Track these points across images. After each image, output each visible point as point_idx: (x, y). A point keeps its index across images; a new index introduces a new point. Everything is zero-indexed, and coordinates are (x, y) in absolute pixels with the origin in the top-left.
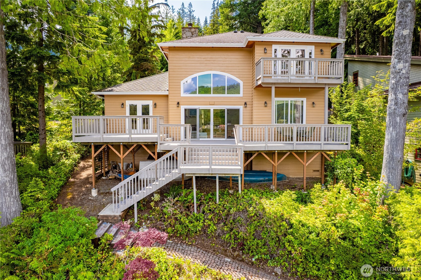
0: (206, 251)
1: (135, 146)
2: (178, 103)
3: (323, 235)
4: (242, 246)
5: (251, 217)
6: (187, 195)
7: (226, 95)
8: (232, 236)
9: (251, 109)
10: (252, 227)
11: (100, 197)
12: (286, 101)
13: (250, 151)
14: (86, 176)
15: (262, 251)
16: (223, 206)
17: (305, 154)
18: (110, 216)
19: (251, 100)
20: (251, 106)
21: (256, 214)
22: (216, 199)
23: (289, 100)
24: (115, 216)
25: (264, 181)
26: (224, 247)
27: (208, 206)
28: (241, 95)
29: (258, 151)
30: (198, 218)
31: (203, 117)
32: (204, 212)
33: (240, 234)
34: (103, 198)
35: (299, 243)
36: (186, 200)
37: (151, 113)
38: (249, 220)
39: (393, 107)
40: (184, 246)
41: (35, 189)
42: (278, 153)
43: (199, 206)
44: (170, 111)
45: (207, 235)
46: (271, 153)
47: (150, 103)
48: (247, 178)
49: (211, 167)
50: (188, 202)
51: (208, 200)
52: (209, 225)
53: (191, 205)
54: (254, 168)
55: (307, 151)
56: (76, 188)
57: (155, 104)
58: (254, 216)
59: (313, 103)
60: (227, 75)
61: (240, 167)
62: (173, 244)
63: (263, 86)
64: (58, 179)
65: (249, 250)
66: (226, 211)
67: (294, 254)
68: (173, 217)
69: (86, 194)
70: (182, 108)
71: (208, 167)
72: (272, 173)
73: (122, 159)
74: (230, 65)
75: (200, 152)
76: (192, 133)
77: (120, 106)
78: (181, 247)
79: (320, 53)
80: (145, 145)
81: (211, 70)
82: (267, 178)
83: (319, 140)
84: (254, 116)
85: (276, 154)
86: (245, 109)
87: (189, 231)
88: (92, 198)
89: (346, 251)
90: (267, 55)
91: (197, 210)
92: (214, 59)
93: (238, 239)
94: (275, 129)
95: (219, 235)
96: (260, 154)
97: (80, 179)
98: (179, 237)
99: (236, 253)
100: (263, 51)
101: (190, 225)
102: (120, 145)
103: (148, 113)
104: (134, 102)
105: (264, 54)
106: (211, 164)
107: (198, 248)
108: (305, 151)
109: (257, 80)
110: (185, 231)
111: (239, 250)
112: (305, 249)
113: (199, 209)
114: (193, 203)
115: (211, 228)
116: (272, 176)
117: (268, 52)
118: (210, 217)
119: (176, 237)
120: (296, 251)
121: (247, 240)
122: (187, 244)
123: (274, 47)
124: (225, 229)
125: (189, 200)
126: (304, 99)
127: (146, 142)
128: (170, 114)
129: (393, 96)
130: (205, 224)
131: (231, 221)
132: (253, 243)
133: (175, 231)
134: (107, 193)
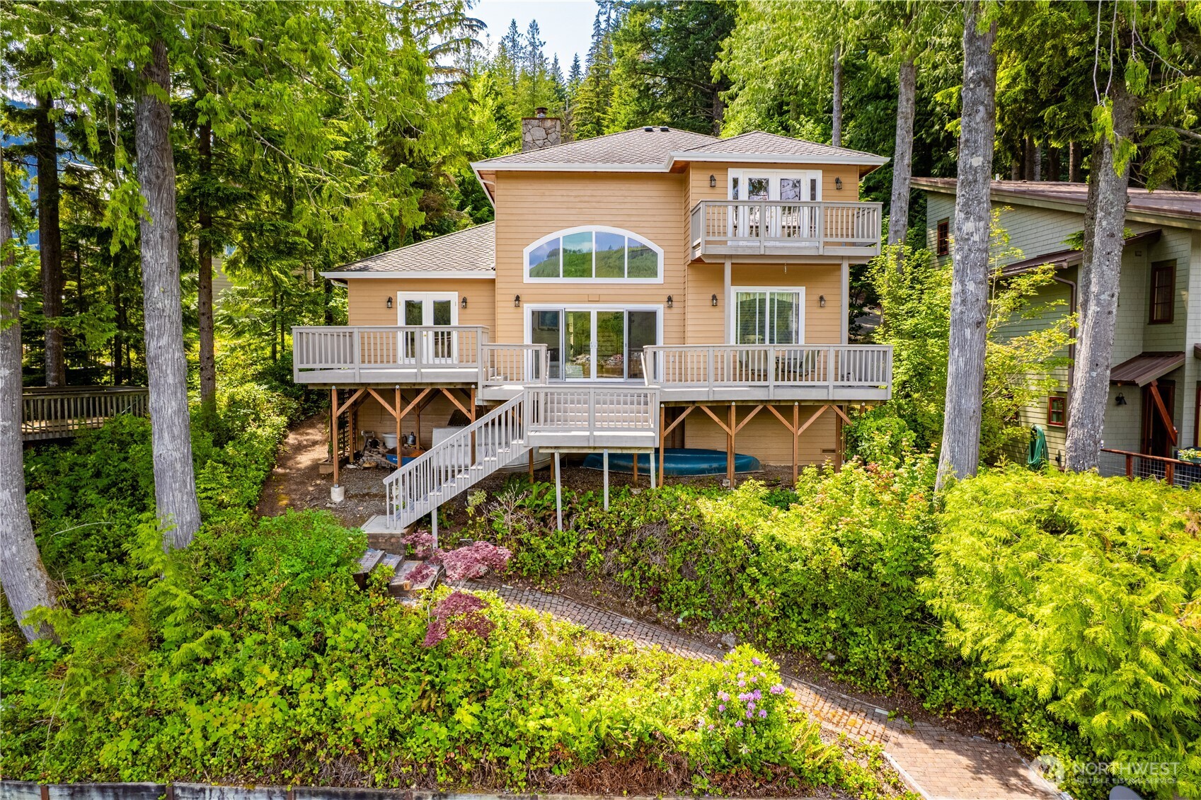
0: (583, 605)
1: (427, 391)
2: (518, 298)
3: (815, 562)
4: (656, 594)
5: (675, 534)
6: (540, 495)
7: (626, 280)
8: (637, 574)
9: (681, 311)
10: (678, 555)
11: (351, 504)
12: (760, 294)
13: (676, 402)
14: (309, 463)
15: (697, 601)
16: (619, 516)
17: (796, 411)
18: (382, 536)
19: (681, 292)
20: (681, 305)
21: (684, 528)
22: (603, 503)
23: (768, 292)
24: (392, 536)
25: (710, 471)
26: (619, 597)
27: (586, 515)
28: (660, 279)
29: (694, 402)
30: (566, 540)
31: (571, 330)
32: (577, 528)
33: (652, 570)
34: (357, 505)
35: (771, 581)
36: (538, 505)
37: (455, 320)
38: (671, 540)
39: (959, 309)
40: (538, 595)
41: (213, 485)
42: (737, 407)
43: (568, 516)
44: (498, 316)
45: (585, 575)
46: (721, 408)
47: (453, 297)
48: (672, 465)
49: (591, 433)
50: (545, 508)
51: (586, 505)
52: (590, 553)
53: (550, 515)
54: (688, 445)
55: (799, 401)
56: (294, 487)
57: (465, 301)
58: (680, 531)
59: (822, 298)
60: (627, 234)
61: (651, 434)
62: (515, 591)
63: (706, 261)
64: (253, 467)
65: (671, 601)
66: (623, 524)
67: (759, 605)
68: (513, 538)
69: (317, 499)
70: (528, 309)
71: (587, 433)
72: (726, 453)
73: (398, 420)
74: (634, 212)
75: (569, 406)
76: (551, 367)
77: (384, 304)
78: (531, 597)
79: (834, 186)
80: (449, 390)
81: (592, 222)
82: (715, 465)
83: (825, 380)
84: (689, 328)
85: (733, 410)
86: (668, 311)
87: (546, 565)
88: (333, 506)
89: (857, 590)
90: (717, 190)
91: (563, 524)
92: (598, 199)
93: (649, 579)
94: (735, 356)
95: (609, 574)
96: (698, 410)
97: (298, 470)
98: (527, 578)
99: (645, 608)
100: (707, 183)
101: (550, 553)
102: (394, 390)
103: (447, 322)
104: (415, 296)
105: (708, 190)
106: (591, 428)
107: (566, 599)
108: (796, 404)
109: (694, 248)
110: (538, 566)
111: (651, 602)
112: (780, 591)
113: (567, 523)
114: (555, 510)
115: (592, 557)
116: (726, 459)
117: (718, 184)
118: (590, 536)
119: (521, 578)
120: (763, 597)
121: (666, 581)
122: (543, 592)
123: (732, 173)
124: (623, 559)
125: (546, 504)
126: (801, 290)
127: (451, 384)
128: (499, 322)
129: (959, 287)
130: (581, 549)
131: (634, 544)
132: (679, 587)
133: (518, 565)
134: (364, 495)
